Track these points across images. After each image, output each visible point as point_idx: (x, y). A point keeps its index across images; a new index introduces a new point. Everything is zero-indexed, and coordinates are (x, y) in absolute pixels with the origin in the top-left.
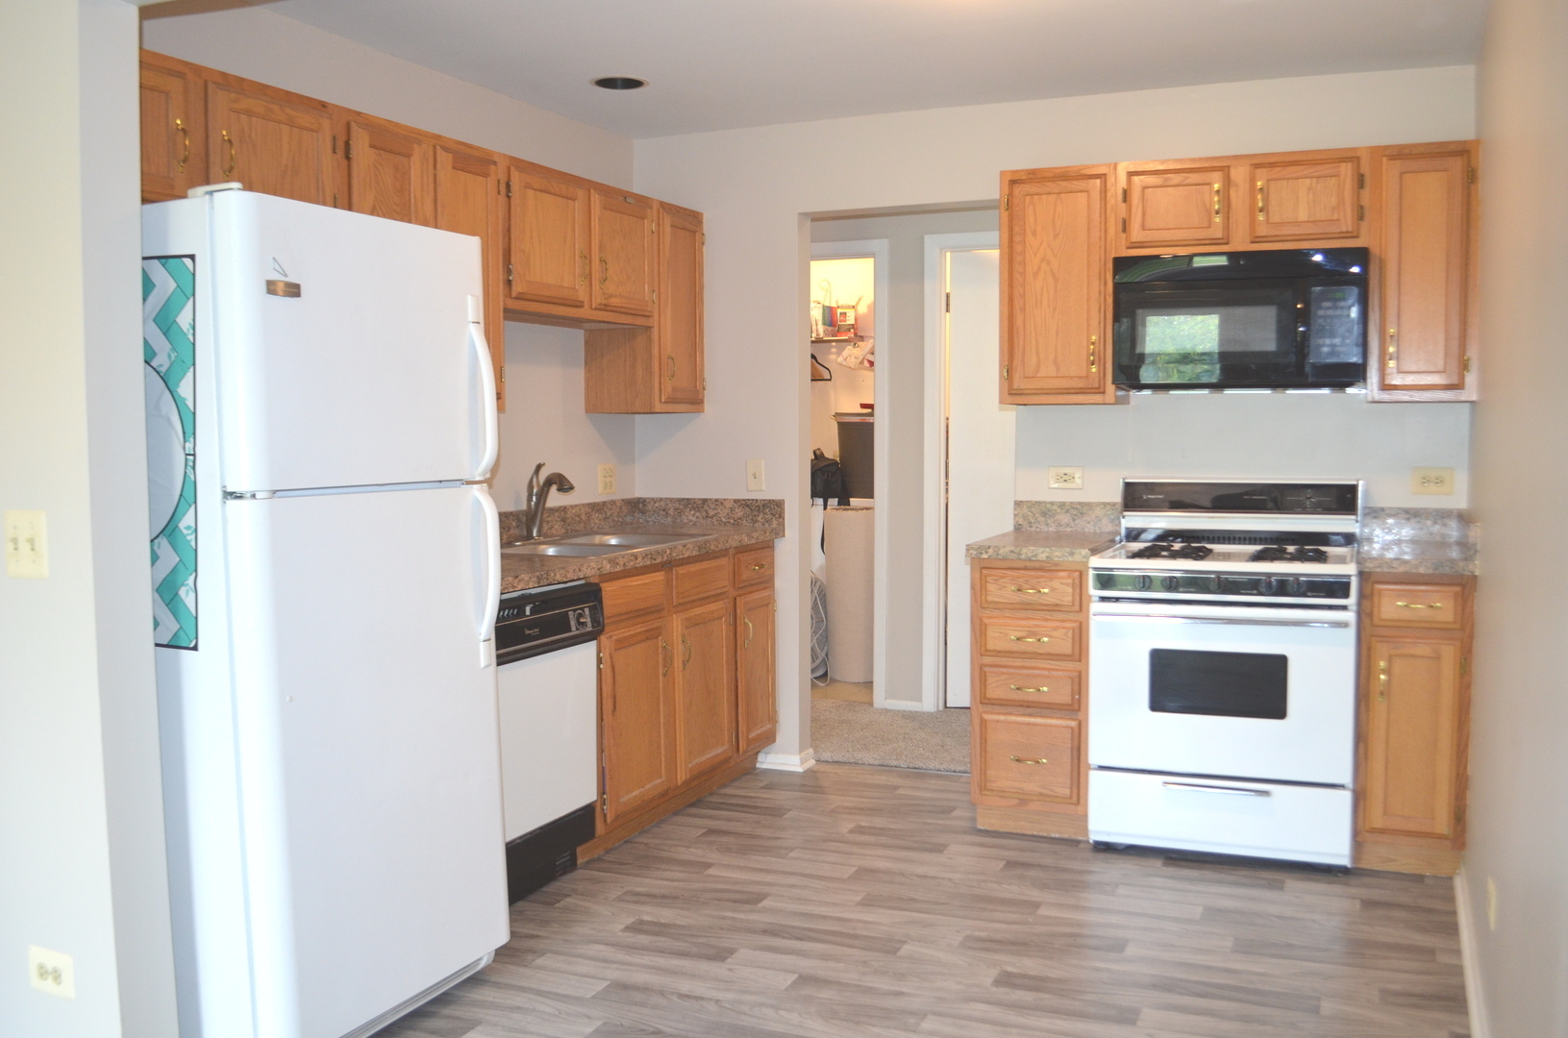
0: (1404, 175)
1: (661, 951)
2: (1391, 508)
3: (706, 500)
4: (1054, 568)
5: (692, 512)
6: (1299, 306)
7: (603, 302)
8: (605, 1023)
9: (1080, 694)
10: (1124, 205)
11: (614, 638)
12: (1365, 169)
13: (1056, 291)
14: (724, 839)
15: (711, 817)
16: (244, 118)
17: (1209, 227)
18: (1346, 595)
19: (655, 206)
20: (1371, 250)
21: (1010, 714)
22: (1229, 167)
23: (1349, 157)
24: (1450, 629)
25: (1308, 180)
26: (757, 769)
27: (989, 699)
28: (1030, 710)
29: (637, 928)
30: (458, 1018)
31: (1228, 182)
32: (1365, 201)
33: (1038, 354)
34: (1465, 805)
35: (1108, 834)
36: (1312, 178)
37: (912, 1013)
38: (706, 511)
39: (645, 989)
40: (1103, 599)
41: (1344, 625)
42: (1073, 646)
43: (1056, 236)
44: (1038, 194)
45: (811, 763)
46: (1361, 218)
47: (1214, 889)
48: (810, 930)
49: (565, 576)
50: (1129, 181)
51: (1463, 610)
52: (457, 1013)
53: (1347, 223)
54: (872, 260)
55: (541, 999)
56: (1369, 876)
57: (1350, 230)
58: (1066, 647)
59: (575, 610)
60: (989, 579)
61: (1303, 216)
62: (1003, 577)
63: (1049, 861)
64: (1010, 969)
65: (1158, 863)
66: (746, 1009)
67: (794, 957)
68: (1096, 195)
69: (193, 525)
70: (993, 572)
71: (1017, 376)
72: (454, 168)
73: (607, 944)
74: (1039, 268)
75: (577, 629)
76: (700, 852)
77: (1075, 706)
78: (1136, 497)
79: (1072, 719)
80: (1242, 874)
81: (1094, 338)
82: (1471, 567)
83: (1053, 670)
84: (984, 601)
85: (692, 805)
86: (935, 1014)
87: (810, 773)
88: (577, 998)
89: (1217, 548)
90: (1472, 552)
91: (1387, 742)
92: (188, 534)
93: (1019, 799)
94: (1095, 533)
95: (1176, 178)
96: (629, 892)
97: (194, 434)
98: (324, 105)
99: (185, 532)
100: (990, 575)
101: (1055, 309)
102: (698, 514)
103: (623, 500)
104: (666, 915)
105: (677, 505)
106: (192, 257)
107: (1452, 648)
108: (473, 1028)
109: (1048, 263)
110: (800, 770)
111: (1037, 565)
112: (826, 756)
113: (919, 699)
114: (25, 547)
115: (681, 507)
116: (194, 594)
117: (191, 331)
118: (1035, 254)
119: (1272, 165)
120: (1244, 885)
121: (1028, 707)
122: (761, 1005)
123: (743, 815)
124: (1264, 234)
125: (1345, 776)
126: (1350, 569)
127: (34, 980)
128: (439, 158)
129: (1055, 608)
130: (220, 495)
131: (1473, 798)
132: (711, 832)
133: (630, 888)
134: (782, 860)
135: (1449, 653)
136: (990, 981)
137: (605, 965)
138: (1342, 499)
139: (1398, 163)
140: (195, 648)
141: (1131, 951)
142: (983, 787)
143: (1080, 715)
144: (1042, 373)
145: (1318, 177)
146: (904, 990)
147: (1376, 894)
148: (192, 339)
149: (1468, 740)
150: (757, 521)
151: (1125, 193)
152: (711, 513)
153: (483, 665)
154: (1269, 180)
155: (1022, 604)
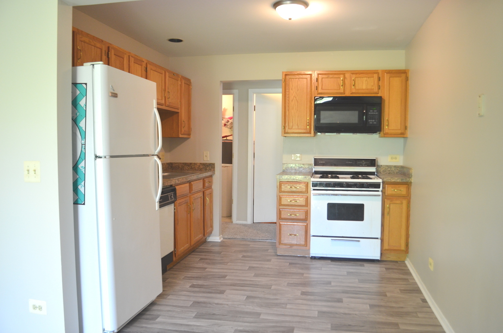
0: (390, 78)
1: (204, 292)
2: (384, 165)
3: (192, 163)
4: (300, 181)
5: (187, 167)
6: (364, 111)
7: (168, 104)
8: (197, 313)
9: (307, 216)
10: (317, 83)
11: (178, 203)
12: (380, 76)
13: (298, 106)
14: (207, 261)
15: (200, 255)
16: (83, 43)
17: (340, 89)
18: (379, 188)
19: (180, 77)
20: (383, 97)
21: (288, 222)
22: (345, 73)
23: (376, 72)
24: (404, 196)
25: (366, 78)
26: (207, 241)
27: (282, 218)
28: (293, 221)
29: (193, 286)
30: (152, 315)
31: (345, 78)
32: (380, 84)
33: (292, 122)
34: (409, 242)
35: (316, 254)
36: (367, 77)
37: (283, 304)
38: (191, 166)
39: (204, 303)
40: (314, 190)
41: (379, 195)
42: (306, 203)
43: (298, 90)
44: (293, 78)
45: (222, 239)
46: (379, 89)
47: (347, 267)
48: (244, 284)
49: (168, 184)
50: (318, 76)
51: (408, 190)
52: (152, 313)
53: (376, 90)
54: (232, 95)
55: (174, 307)
56: (384, 262)
57: (377, 91)
58: (304, 203)
59: (170, 194)
60: (282, 185)
61: (364, 87)
62: (286, 184)
63: (301, 262)
64: (304, 291)
65: (329, 261)
66: (236, 306)
67: (243, 291)
68: (309, 79)
69: (84, 167)
70: (283, 183)
71: (287, 128)
72: (134, 63)
73: (187, 291)
74: (293, 99)
75: (171, 200)
76: (201, 265)
77: (306, 219)
78: (317, 162)
79: (305, 223)
80: (352, 263)
81: (308, 118)
82: (410, 180)
83: (300, 209)
84: (280, 191)
85: (192, 252)
86: (289, 303)
87: (222, 242)
88: (185, 307)
89: (340, 176)
90: (410, 176)
91: (389, 226)
92: (82, 169)
93: (290, 246)
94: (305, 172)
95: (331, 76)
96: (185, 277)
97: (85, 138)
98: (102, 41)
99: (81, 168)
100: (282, 184)
101: (297, 110)
102: (189, 167)
103: (167, 163)
104: (200, 282)
105: (182, 165)
106: (86, 84)
107: (405, 201)
108: (158, 317)
109: (296, 98)
110: (220, 241)
111: (295, 180)
112: (226, 237)
113: (246, 220)
114: (32, 172)
115: (184, 165)
116: (84, 188)
117: (85, 107)
118: (292, 95)
119: (356, 74)
120: (354, 266)
121: (293, 220)
122: (240, 305)
123: (209, 254)
124: (354, 92)
125: (379, 236)
126: (380, 181)
127: (31, 310)
128: (130, 59)
129: (301, 192)
130: (93, 157)
131: (410, 240)
132: (201, 259)
133: (186, 276)
134: (226, 266)
135: (405, 202)
136: (300, 294)
137: (189, 297)
138: (372, 163)
139: (389, 74)
140: (84, 204)
141: (333, 284)
142: (280, 243)
143: (307, 222)
144: (294, 128)
145: (368, 77)
146: (278, 298)
147: (388, 266)
148: (85, 109)
149: (409, 225)
150: (207, 169)
151: (317, 79)
152: (193, 167)
153: (157, 209)
154: (355, 78)
155: (291, 191)
